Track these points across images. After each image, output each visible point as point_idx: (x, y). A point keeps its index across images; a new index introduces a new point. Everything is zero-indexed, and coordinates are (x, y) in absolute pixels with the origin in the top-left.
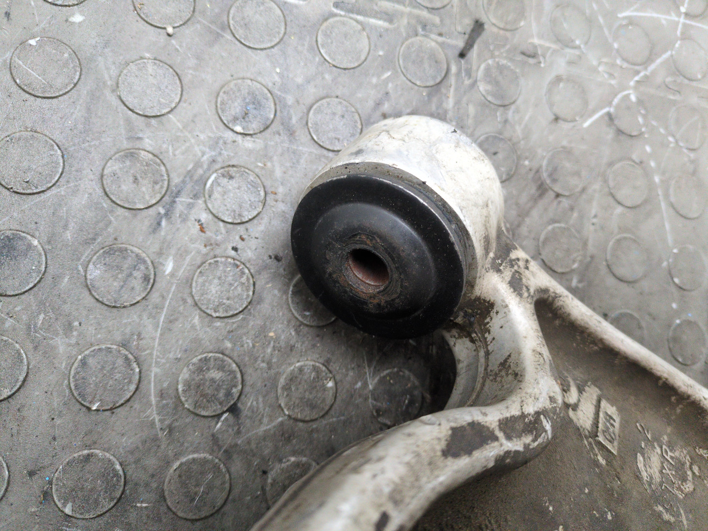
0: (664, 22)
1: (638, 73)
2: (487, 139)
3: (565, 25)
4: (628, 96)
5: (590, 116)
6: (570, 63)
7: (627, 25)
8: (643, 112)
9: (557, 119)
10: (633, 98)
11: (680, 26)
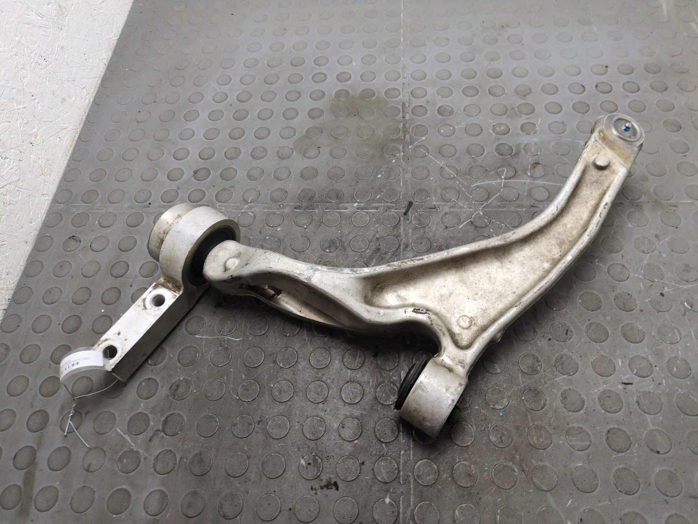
0: (494, 184)
1: (483, 204)
2: (417, 239)
3: (447, 195)
4: (479, 213)
5: (462, 224)
6: (451, 207)
7: (476, 189)
8: (487, 217)
9: (447, 227)
10: (481, 214)
11: (503, 183)
